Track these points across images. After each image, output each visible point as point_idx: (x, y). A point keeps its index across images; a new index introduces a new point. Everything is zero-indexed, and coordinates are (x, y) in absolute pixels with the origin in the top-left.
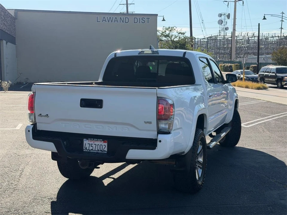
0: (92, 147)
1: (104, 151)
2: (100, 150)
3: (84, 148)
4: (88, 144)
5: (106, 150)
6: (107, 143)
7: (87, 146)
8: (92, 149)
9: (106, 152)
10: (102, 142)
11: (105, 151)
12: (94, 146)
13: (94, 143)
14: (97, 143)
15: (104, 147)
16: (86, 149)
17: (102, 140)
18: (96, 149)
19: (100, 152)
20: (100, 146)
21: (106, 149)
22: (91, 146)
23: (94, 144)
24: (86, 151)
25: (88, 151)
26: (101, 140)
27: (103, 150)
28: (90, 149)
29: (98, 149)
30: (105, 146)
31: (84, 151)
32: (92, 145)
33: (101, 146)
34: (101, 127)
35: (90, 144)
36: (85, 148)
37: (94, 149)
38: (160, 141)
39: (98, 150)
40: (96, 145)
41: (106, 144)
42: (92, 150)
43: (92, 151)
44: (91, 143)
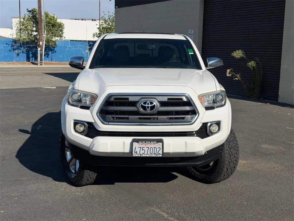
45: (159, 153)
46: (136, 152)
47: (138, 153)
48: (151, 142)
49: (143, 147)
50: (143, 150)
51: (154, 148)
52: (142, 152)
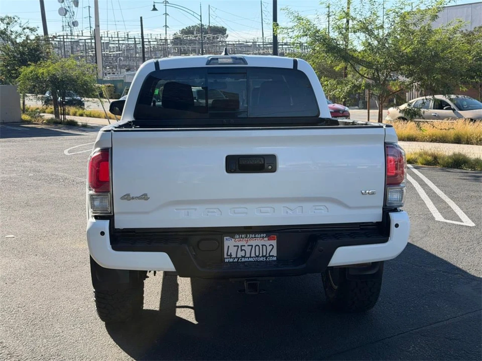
0: (244, 251)
1: (270, 256)
2: (261, 255)
3: (225, 256)
4: (232, 247)
5: (275, 255)
6: (276, 241)
7: (233, 251)
8: (243, 255)
9: (275, 259)
10: (266, 239)
11: (273, 256)
12: (248, 249)
13: (249, 244)
14: (254, 242)
15: (269, 248)
16: (231, 258)
17: (265, 235)
18: (253, 255)
19: (261, 259)
20: (261, 247)
21: (274, 253)
22: (242, 250)
23: (248, 246)
24: (231, 260)
25: (236, 260)
26: (262, 235)
27: (268, 255)
28: (238, 256)
29: (257, 254)
30: (271, 247)
31: (227, 260)
32: (243, 248)
33: (264, 247)
34: (269, 209)
35: (238, 246)
36: (228, 255)
37: (248, 255)
38: (397, 226)
39: (258, 257)
40: (252, 246)
41: (274, 243)
42: (244, 257)
43: (243, 260)
44: (240, 244)
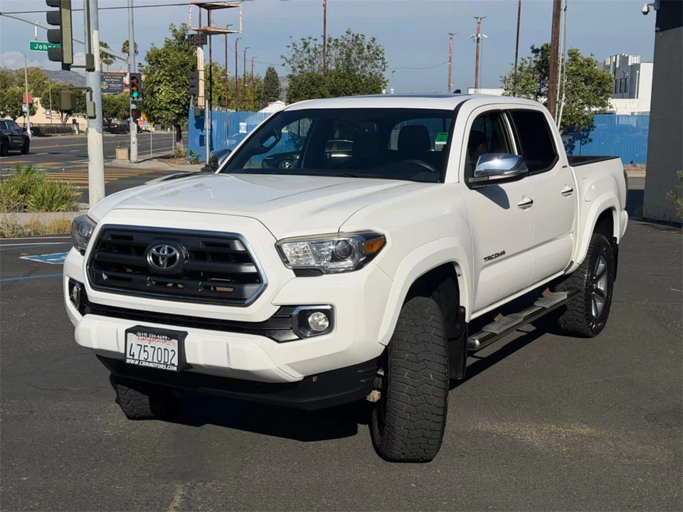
45: (172, 362)
46: (132, 353)
47: (136, 357)
48: (158, 336)
49: (145, 346)
50: (145, 351)
51: (165, 349)
52: (143, 356)
